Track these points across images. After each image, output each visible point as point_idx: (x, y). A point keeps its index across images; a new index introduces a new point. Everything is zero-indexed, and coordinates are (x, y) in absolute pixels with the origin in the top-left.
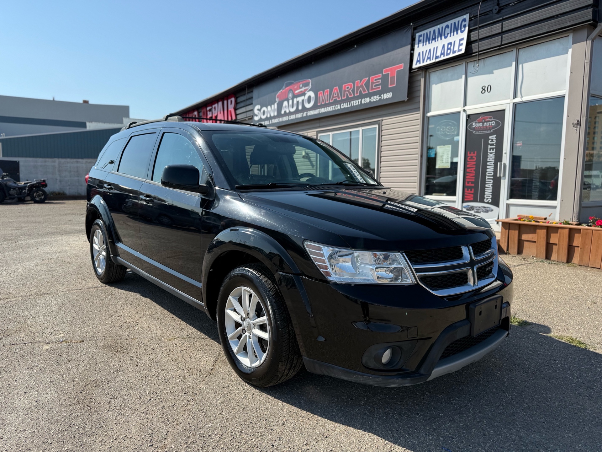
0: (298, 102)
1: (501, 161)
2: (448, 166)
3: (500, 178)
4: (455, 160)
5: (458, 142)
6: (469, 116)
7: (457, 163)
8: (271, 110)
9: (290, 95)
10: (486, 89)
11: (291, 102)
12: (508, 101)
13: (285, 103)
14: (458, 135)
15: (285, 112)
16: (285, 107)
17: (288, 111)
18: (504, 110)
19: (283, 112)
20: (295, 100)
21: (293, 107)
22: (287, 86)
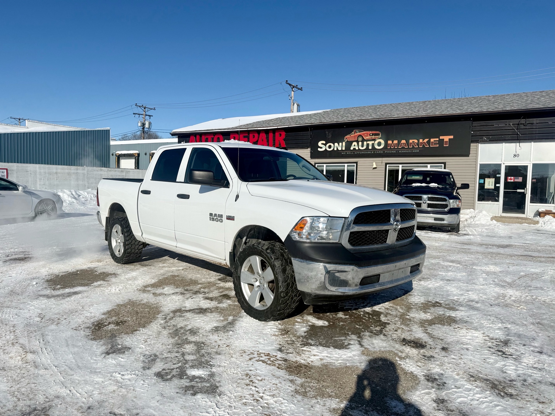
0: (368, 145)
1: (526, 187)
2: (493, 187)
3: (526, 194)
4: (497, 185)
5: (500, 177)
6: (506, 166)
7: (499, 187)
8: (340, 146)
9: (360, 139)
10: (516, 155)
11: (360, 143)
12: (530, 162)
13: (355, 143)
14: (500, 174)
15: (354, 149)
16: (355, 146)
17: (357, 148)
18: (527, 166)
19: (352, 148)
20: (365, 143)
21: (362, 146)
22: (356, 133)
